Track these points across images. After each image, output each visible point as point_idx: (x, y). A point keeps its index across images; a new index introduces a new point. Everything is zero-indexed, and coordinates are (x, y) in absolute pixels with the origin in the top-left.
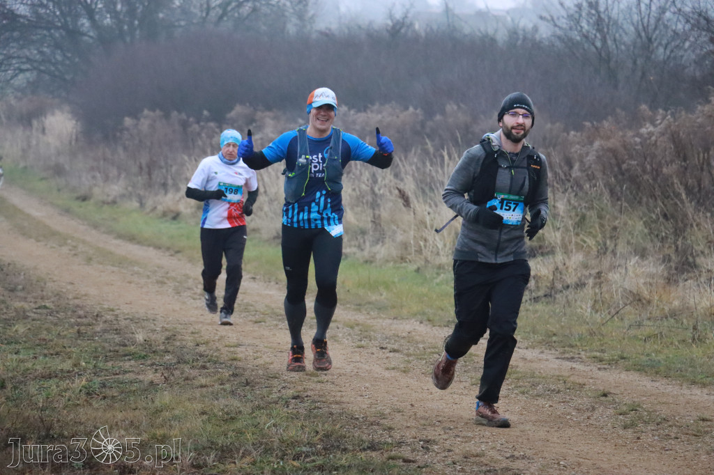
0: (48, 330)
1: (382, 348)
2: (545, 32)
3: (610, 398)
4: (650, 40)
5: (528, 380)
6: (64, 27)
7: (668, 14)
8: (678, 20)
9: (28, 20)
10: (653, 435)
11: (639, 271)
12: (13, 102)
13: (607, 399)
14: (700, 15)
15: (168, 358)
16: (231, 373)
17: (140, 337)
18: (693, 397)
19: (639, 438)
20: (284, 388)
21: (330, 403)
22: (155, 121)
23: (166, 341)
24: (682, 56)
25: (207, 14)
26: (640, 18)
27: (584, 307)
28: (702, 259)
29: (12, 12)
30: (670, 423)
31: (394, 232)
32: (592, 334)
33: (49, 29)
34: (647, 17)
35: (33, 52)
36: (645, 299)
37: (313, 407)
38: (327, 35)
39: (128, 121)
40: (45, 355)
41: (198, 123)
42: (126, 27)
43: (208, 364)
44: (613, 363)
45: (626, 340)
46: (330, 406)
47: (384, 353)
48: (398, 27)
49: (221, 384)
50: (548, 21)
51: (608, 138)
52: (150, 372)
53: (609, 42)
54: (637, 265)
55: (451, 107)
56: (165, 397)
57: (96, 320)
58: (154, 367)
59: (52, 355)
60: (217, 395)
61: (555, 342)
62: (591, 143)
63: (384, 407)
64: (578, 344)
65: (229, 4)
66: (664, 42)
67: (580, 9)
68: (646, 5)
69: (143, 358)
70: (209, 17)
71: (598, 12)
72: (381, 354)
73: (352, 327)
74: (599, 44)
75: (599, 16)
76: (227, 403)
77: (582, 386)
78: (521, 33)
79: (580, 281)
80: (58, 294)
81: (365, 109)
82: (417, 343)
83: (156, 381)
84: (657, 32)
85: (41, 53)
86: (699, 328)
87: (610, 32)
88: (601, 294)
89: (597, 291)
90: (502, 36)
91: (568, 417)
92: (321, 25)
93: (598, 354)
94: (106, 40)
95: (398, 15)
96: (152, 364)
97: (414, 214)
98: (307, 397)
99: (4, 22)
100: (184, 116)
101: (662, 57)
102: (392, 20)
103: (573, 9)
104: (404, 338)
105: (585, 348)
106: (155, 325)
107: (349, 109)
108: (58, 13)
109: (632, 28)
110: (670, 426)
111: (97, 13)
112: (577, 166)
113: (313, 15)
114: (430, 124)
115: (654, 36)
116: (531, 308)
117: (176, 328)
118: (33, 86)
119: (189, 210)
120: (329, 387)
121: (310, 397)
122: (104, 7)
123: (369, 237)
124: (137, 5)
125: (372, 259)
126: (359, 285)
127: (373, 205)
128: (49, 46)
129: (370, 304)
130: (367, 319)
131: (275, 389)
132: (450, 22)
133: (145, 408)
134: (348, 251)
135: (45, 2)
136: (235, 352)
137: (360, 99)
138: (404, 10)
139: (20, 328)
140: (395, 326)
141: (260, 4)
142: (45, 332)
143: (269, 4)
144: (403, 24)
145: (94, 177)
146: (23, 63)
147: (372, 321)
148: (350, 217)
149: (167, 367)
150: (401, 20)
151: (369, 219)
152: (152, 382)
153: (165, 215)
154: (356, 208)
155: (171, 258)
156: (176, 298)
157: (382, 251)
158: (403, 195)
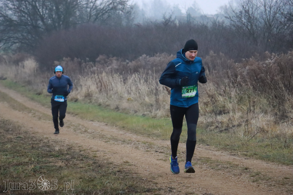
0: (20, 146)
1: (156, 152)
2: (227, 23)
3: (248, 170)
4: (270, 25)
5: (215, 163)
6: (32, 25)
7: (278, 15)
8: (282, 17)
9: (17, 22)
10: (265, 185)
11: (264, 119)
12: (11, 56)
13: (247, 170)
14: (290, 14)
15: (68, 156)
16: (93, 162)
17: (57, 148)
18: (283, 170)
19: (259, 186)
20: (114, 168)
21: (133, 174)
22: (68, 62)
23: (68, 150)
24: (284, 32)
25: (90, 18)
26: (266, 17)
27: (240, 134)
28: (290, 114)
29: (10, 19)
30: (272, 180)
31: (165, 105)
32: (243, 145)
33: (25, 26)
34: (269, 16)
35: (19, 35)
36: (266, 130)
37: (126, 175)
38: (138, 26)
39: (56, 62)
40: (18, 156)
41: (85, 62)
42: (57, 24)
43: (84, 159)
44: (251, 156)
45: (257, 147)
47: (157, 153)
48: (167, 22)
49: (89, 167)
50: (228, 18)
51: (252, 65)
52: (60, 162)
53: (254, 27)
54: (263, 117)
56: (66, 172)
57: (40, 142)
59: (20, 156)
60: (87, 171)
61: (228, 148)
62: (245, 68)
63: (155, 175)
64: (237, 149)
65: (99, 14)
66: (276, 26)
67: (241, 13)
68: (269, 11)
69: (58, 157)
70: (90, 20)
71: (249, 14)
72: (156, 154)
73: (145, 144)
74: (249, 28)
75: (249, 16)
76: (90, 174)
77: (237, 165)
78: (217, 23)
79: (239, 124)
80: (26, 132)
81: (154, 55)
83: (62, 166)
84: (273, 22)
85: (23, 35)
86: (287, 142)
87: (254, 22)
88: (248, 128)
89: (246, 127)
90: (210, 25)
91: (230, 178)
92: (136, 22)
93: (245, 153)
94: (48, 29)
95: (167, 17)
96: (61, 159)
98: (123, 171)
99: (7, 23)
100: (79, 60)
101: (276, 32)
102: (165, 19)
103: (239, 13)
104: (166, 147)
105: (240, 151)
106: (64, 144)
107: (147, 56)
108: (29, 19)
109: (263, 21)
110: (272, 181)
111: (45, 19)
112: (239, 77)
113: (133, 18)
115: (272, 24)
116: (219, 135)
117: (72, 145)
118: (20, 49)
119: (81, 98)
120: (133, 167)
121: (125, 171)
122: (48, 16)
123: (154, 107)
124: (62, 15)
125: (155, 116)
126: (149, 127)
127: (156, 94)
128: (26, 33)
129: (153, 134)
130: (152, 140)
131: (111, 168)
132: (189, 20)
133: (57, 177)
134: (146, 113)
135: (24, 15)
136: (95, 154)
137: (152, 51)
138: (170, 15)
139: (9, 146)
140: (163, 143)
141: (112, 13)
142: (19, 147)
143: (115, 14)
144: (169, 21)
145: (43, 85)
146: (15, 40)
147: (154, 141)
148: (147, 99)
149: (67, 160)
150: (169, 19)
151: (154, 100)
152: (60, 166)
153: (72, 100)
154: (149, 96)
155: (73, 117)
156: (74, 133)
157: (159, 113)
158: (167, 90)
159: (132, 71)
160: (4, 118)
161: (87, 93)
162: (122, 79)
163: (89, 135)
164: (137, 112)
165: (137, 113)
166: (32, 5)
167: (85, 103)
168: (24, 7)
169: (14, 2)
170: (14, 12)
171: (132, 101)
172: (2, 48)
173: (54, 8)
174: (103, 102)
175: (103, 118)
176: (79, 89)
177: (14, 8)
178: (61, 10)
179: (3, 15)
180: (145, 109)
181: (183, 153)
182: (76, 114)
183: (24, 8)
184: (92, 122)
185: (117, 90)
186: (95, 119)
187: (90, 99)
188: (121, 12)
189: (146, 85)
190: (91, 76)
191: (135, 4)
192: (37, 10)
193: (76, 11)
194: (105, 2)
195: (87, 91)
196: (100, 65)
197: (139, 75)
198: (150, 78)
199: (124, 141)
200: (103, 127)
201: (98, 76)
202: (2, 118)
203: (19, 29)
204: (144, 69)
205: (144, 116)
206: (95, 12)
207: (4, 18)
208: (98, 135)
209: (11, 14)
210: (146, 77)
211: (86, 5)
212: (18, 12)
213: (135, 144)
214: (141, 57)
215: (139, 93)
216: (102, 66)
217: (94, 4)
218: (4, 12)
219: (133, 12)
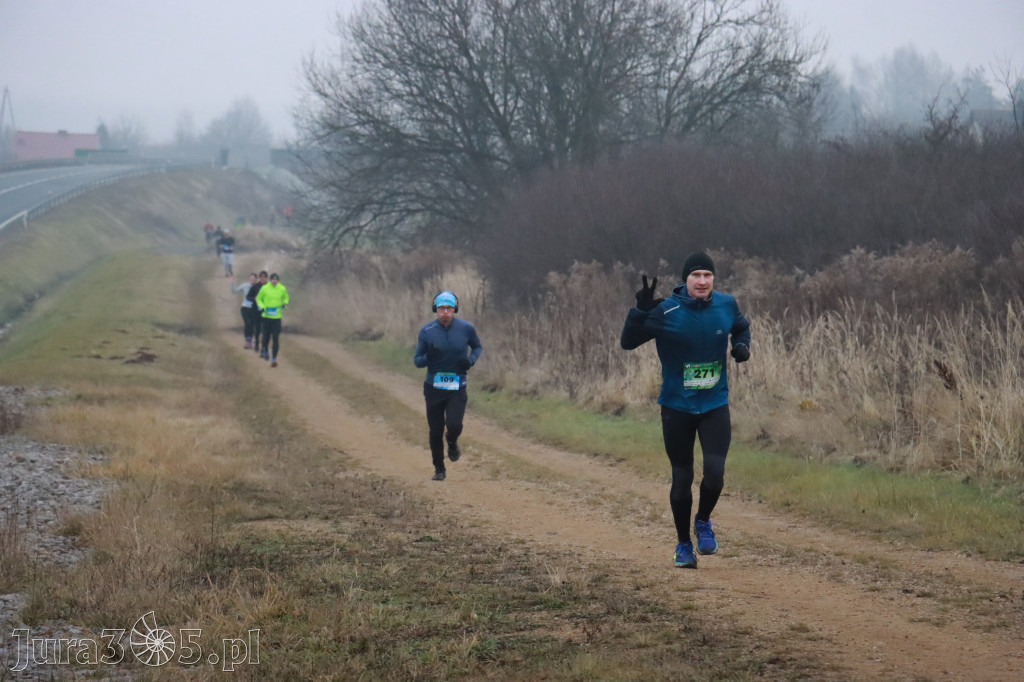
0: (430, 570)
1: (906, 591)
6: (469, 149)
9: (418, 141)
12: (399, 256)
15: (595, 606)
16: (682, 627)
17: (556, 579)
20: (757, 647)
22: (590, 277)
23: (594, 584)
25: (668, 123)
29: (396, 131)
31: (933, 426)
33: (446, 153)
35: (425, 186)
37: (798, 674)
38: (838, 147)
39: (554, 277)
40: (424, 605)
42: (553, 146)
43: (650, 615)
46: (824, 673)
47: (908, 598)
48: (941, 132)
49: (667, 643)
52: (568, 627)
55: (1019, 244)
56: (588, 662)
57: (498, 556)
58: (575, 619)
59: (433, 604)
60: (661, 658)
63: (904, 676)
65: (698, 107)
69: (560, 607)
70: (670, 128)
72: (905, 600)
73: (864, 562)
76: (673, 669)
80: (449, 521)
81: (893, 249)
82: (959, 584)
83: (576, 639)
85: (437, 186)
92: (830, 133)
94: (524, 164)
95: (943, 113)
96: (571, 617)
97: (962, 399)
98: (790, 660)
99: (386, 145)
100: (631, 268)
102: (933, 122)
104: (940, 576)
106: (580, 561)
107: (868, 252)
108: (459, 130)
111: (514, 128)
113: (819, 119)
114: (988, 270)
117: (609, 566)
118: (427, 233)
119: (638, 401)
120: (824, 646)
121: (795, 660)
122: (522, 119)
123: (896, 433)
124: (569, 114)
125: (899, 466)
126: (879, 503)
127: (903, 388)
128: (447, 176)
129: (894, 528)
130: (890, 551)
131: (745, 651)
132: (1020, 122)
133: (558, 677)
134: (865, 454)
135: (441, 114)
136: (690, 599)
137: (887, 237)
138: (951, 107)
139: (393, 569)
140: (929, 561)
141: (743, 105)
142: (426, 573)
143: (755, 106)
144: (950, 127)
145: (507, 358)
146: (411, 201)
147: (896, 553)
148: (869, 405)
149: (592, 619)
150: (947, 122)
151: (895, 408)
152: (570, 641)
153: (604, 408)
154: (878, 393)
155: (610, 468)
156: (614, 523)
157: (915, 454)
158: (943, 371)
159: (815, 306)
160: (373, 472)
162: (780, 336)
163: (666, 530)
164: (834, 450)
165: (835, 454)
166: (471, 84)
167: (650, 420)
168: (442, 88)
169: (410, 73)
170: (408, 106)
171: (816, 410)
172: (369, 231)
173: (546, 90)
176: (630, 368)
177: (411, 94)
178: (568, 96)
179: (372, 116)
180: (862, 438)
181: (1002, 596)
182: (619, 456)
183: (441, 93)
185: (763, 374)
188: (775, 99)
189: (865, 354)
191: (827, 72)
192: (486, 99)
193: (620, 99)
194: (722, 64)
197: (839, 320)
198: (878, 330)
199: (790, 554)
202: (369, 473)
203: (427, 166)
204: (859, 297)
205: (859, 463)
206: (685, 101)
207: (377, 128)
209: (397, 113)
210: (866, 326)
211: (656, 78)
212: (422, 106)
213: (828, 564)
214: (846, 258)
215: (841, 382)
217: (684, 72)
218: (376, 106)
219: (817, 100)
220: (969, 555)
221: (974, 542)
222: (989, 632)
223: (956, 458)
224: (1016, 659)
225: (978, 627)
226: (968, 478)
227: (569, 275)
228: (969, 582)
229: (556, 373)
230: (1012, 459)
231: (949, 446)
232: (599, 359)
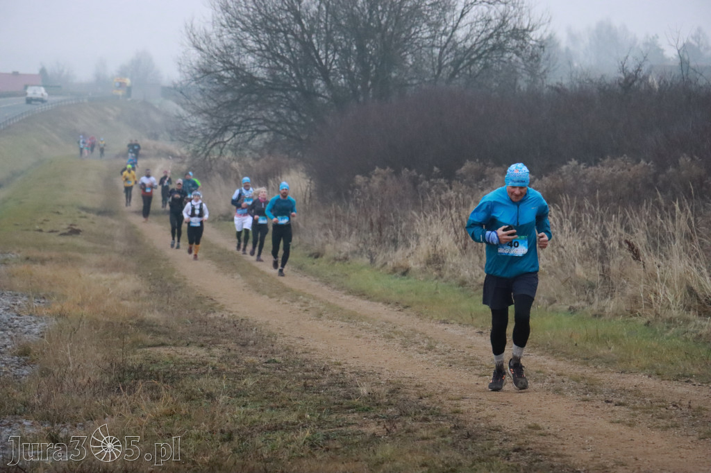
0: (276, 383)
1: (607, 402)
6: (301, 89)
9: (266, 83)
12: (251, 162)
15: (391, 410)
16: (452, 425)
17: (364, 390)
20: (505, 440)
21: (552, 456)
22: (385, 178)
23: (390, 394)
25: (439, 72)
29: (250, 75)
31: (624, 286)
33: (284, 91)
35: (269, 114)
37: (534, 460)
38: (559, 90)
39: (359, 179)
40: (272, 408)
41: (428, 179)
42: (359, 87)
43: (430, 417)
46: (552, 459)
47: (609, 406)
48: (630, 81)
49: (442, 437)
52: (373, 424)
55: (684, 160)
56: (387, 449)
57: (323, 374)
58: (377, 419)
59: (278, 407)
60: (438, 447)
63: (608, 461)
65: (461, 61)
69: (367, 410)
70: (441, 75)
72: (606, 407)
73: (578, 381)
76: (447, 455)
80: (288, 349)
81: (596, 162)
82: (644, 397)
83: (378, 433)
85: (278, 114)
92: (551, 81)
94: (339, 99)
95: (631, 68)
96: (375, 417)
97: (644, 267)
98: (528, 449)
99: (243, 85)
100: (414, 173)
102: (625, 74)
104: (631, 391)
106: (380, 378)
107: (580, 163)
108: (294, 75)
111: (332, 74)
113: (545, 71)
114: (662, 176)
117: (400, 382)
118: (271, 147)
119: (418, 265)
120: (552, 440)
121: (531, 449)
122: (338, 68)
123: (598, 290)
124: (371, 65)
125: (601, 313)
126: (587, 339)
127: (603, 259)
128: (285, 107)
129: (597, 357)
130: (595, 373)
131: (496, 443)
132: (684, 73)
133: (367, 460)
134: (577, 304)
135: (282, 64)
136: (457, 405)
137: (592, 153)
138: (637, 63)
139: (250, 382)
140: (622, 380)
141: (492, 60)
142: (273, 386)
143: (501, 61)
144: (636, 77)
145: (326, 234)
146: (260, 124)
147: (599, 374)
148: (580, 270)
149: (390, 420)
150: (634, 74)
151: (598, 273)
152: (374, 434)
153: (394, 270)
154: (585, 262)
155: (399, 312)
156: (403, 351)
157: (611, 305)
158: (632, 247)
160: (234, 313)
161: (432, 253)
163: (439, 357)
164: (555, 301)
165: (556, 304)
166: (303, 43)
167: (426, 279)
168: (283, 45)
169: (260, 35)
170: (259, 58)
171: (543, 274)
172: (230, 145)
173: (355, 48)
174: (471, 275)
175: (471, 315)
176: (413, 243)
177: (260, 49)
178: (370, 53)
179: (234, 65)
180: (574, 294)
181: (674, 406)
182: (406, 304)
183: (282, 49)
184: (446, 326)
186: (452, 319)
187: (440, 269)
188: (515, 56)
189: (576, 235)
190: (441, 213)
191: (550, 37)
192: (313, 54)
193: (407, 55)
194: (478, 31)
195: (431, 248)
196: (464, 187)
197: (559, 210)
198: (586, 218)
200: (472, 338)
201: (459, 213)
202: (231, 314)
203: (271, 100)
204: (572, 196)
205: (572, 311)
206: (451, 57)
207: (237, 73)
208: (460, 357)
209: (251, 63)
210: (577, 214)
211: (432, 40)
212: (268, 58)
213: (553, 382)
214: (564, 167)
215: (560, 254)
216: (469, 188)
217: (451, 36)
218: (236, 58)
219: (543, 56)
220: (650, 376)
221: (653, 367)
222: (666, 430)
223: (640, 308)
224: (685, 450)
225: (658, 427)
226: (649, 322)
227: (370, 177)
228: (651, 395)
229: (361, 245)
230: (679, 309)
231: (635, 299)
232: (391, 236)
